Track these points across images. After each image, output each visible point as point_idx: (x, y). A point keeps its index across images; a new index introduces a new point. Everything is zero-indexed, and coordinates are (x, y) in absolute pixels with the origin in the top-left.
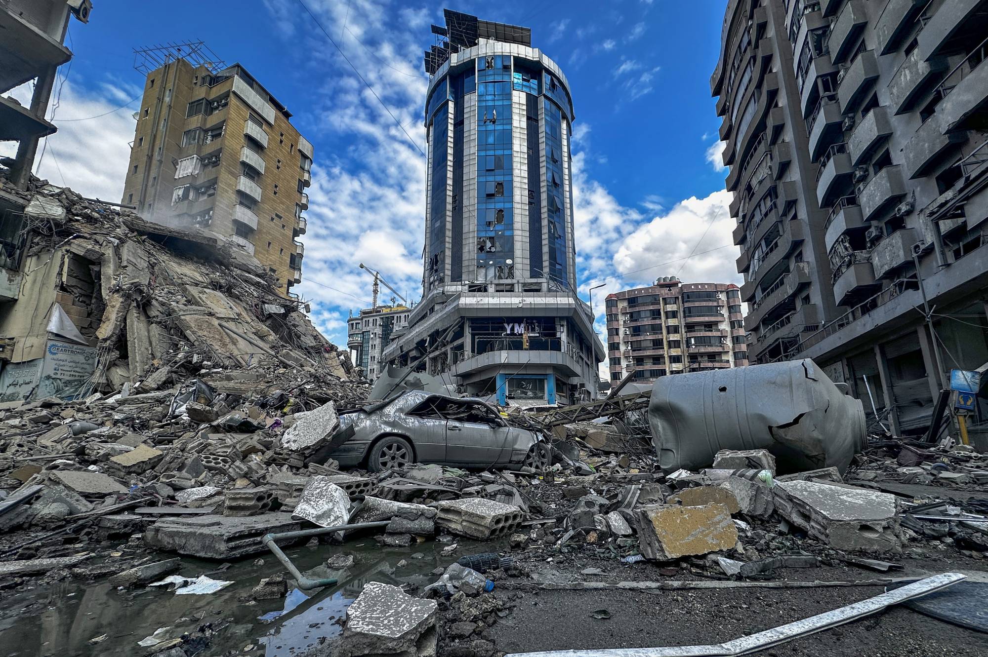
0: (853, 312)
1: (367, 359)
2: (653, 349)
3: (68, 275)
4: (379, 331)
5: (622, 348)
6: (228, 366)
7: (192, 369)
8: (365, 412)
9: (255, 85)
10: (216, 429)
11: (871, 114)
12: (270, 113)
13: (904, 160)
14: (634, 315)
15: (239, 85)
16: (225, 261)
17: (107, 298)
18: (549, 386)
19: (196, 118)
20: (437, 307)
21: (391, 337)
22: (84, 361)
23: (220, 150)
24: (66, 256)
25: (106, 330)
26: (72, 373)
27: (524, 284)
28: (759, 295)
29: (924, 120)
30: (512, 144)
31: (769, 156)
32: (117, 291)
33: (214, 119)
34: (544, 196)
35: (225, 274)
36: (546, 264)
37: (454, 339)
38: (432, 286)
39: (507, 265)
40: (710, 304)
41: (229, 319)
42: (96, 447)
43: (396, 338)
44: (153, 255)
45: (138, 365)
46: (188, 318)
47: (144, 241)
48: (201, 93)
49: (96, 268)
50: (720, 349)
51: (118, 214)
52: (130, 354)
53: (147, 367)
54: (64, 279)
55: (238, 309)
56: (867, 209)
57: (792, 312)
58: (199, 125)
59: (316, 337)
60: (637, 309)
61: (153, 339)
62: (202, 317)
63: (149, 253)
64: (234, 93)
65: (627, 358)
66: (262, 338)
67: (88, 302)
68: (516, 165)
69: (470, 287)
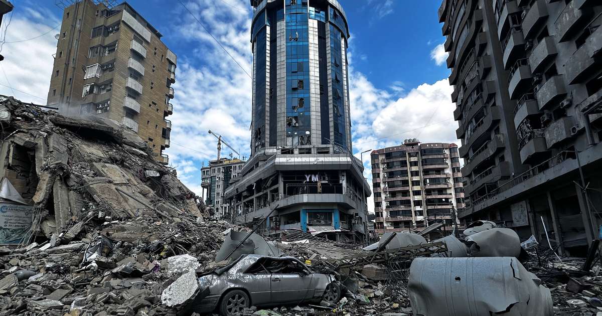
0: (533, 170)
1: (214, 194)
2: (403, 186)
3: (13, 158)
4: (222, 176)
5: (382, 186)
6: (122, 218)
7: (98, 222)
8: (216, 274)
9: (137, 16)
10: (115, 276)
11: (544, 41)
12: (147, 35)
13: (565, 72)
14: (390, 164)
15: (126, 16)
16: (119, 141)
17: (40, 174)
18: (335, 217)
19: (98, 38)
20: (260, 164)
21: (230, 182)
22: (25, 216)
23: (114, 60)
24: (11, 146)
25: (39, 197)
26: (17, 224)
27: (318, 148)
28: (471, 154)
29: (578, 47)
30: (308, 54)
31: (477, 63)
32: (47, 169)
33: (109, 40)
34: (330, 89)
35: (119, 150)
36: (332, 134)
37: (272, 185)
38: (257, 148)
39: (306, 135)
40: (439, 157)
41: (122, 184)
42: (34, 305)
43: (233, 183)
44: (71, 141)
45: (61, 220)
46: (94, 186)
47: (64, 132)
48: (101, 21)
49: (32, 154)
50: (446, 186)
51: (46, 114)
52: (56, 212)
53: (68, 221)
54: (10, 161)
55: (129, 176)
56: (542, 103)
57: (493, 166)
58: (100, 44)
59: (180, 188)
60: (391, 160)
61: (71, 202)
62: (104, 184)
63: (68, 141)
64: (123, 21)
65: (385, 192)
66: (145, 195)
67: (27, 176)
68: (311, 69)
69: (282, 150)
